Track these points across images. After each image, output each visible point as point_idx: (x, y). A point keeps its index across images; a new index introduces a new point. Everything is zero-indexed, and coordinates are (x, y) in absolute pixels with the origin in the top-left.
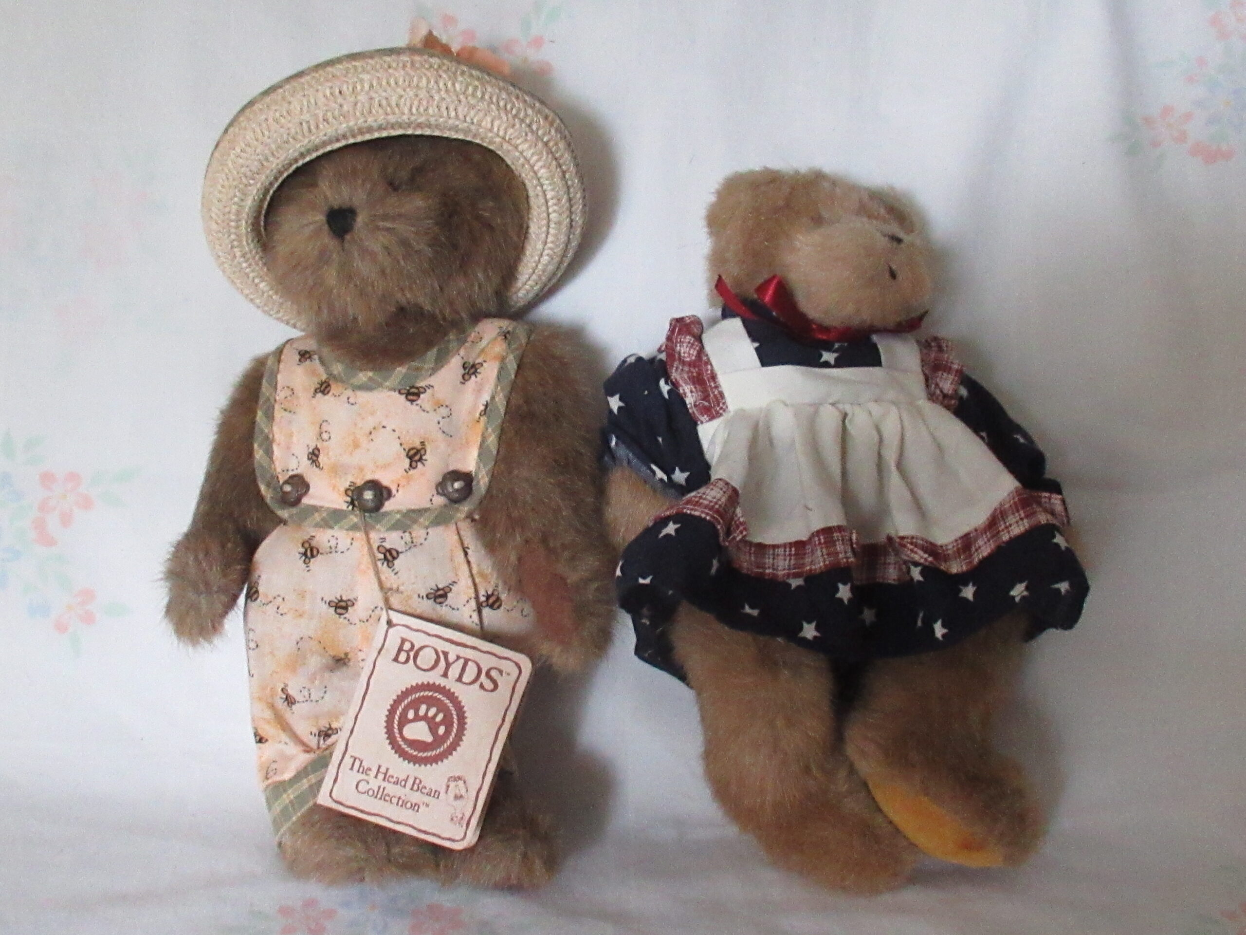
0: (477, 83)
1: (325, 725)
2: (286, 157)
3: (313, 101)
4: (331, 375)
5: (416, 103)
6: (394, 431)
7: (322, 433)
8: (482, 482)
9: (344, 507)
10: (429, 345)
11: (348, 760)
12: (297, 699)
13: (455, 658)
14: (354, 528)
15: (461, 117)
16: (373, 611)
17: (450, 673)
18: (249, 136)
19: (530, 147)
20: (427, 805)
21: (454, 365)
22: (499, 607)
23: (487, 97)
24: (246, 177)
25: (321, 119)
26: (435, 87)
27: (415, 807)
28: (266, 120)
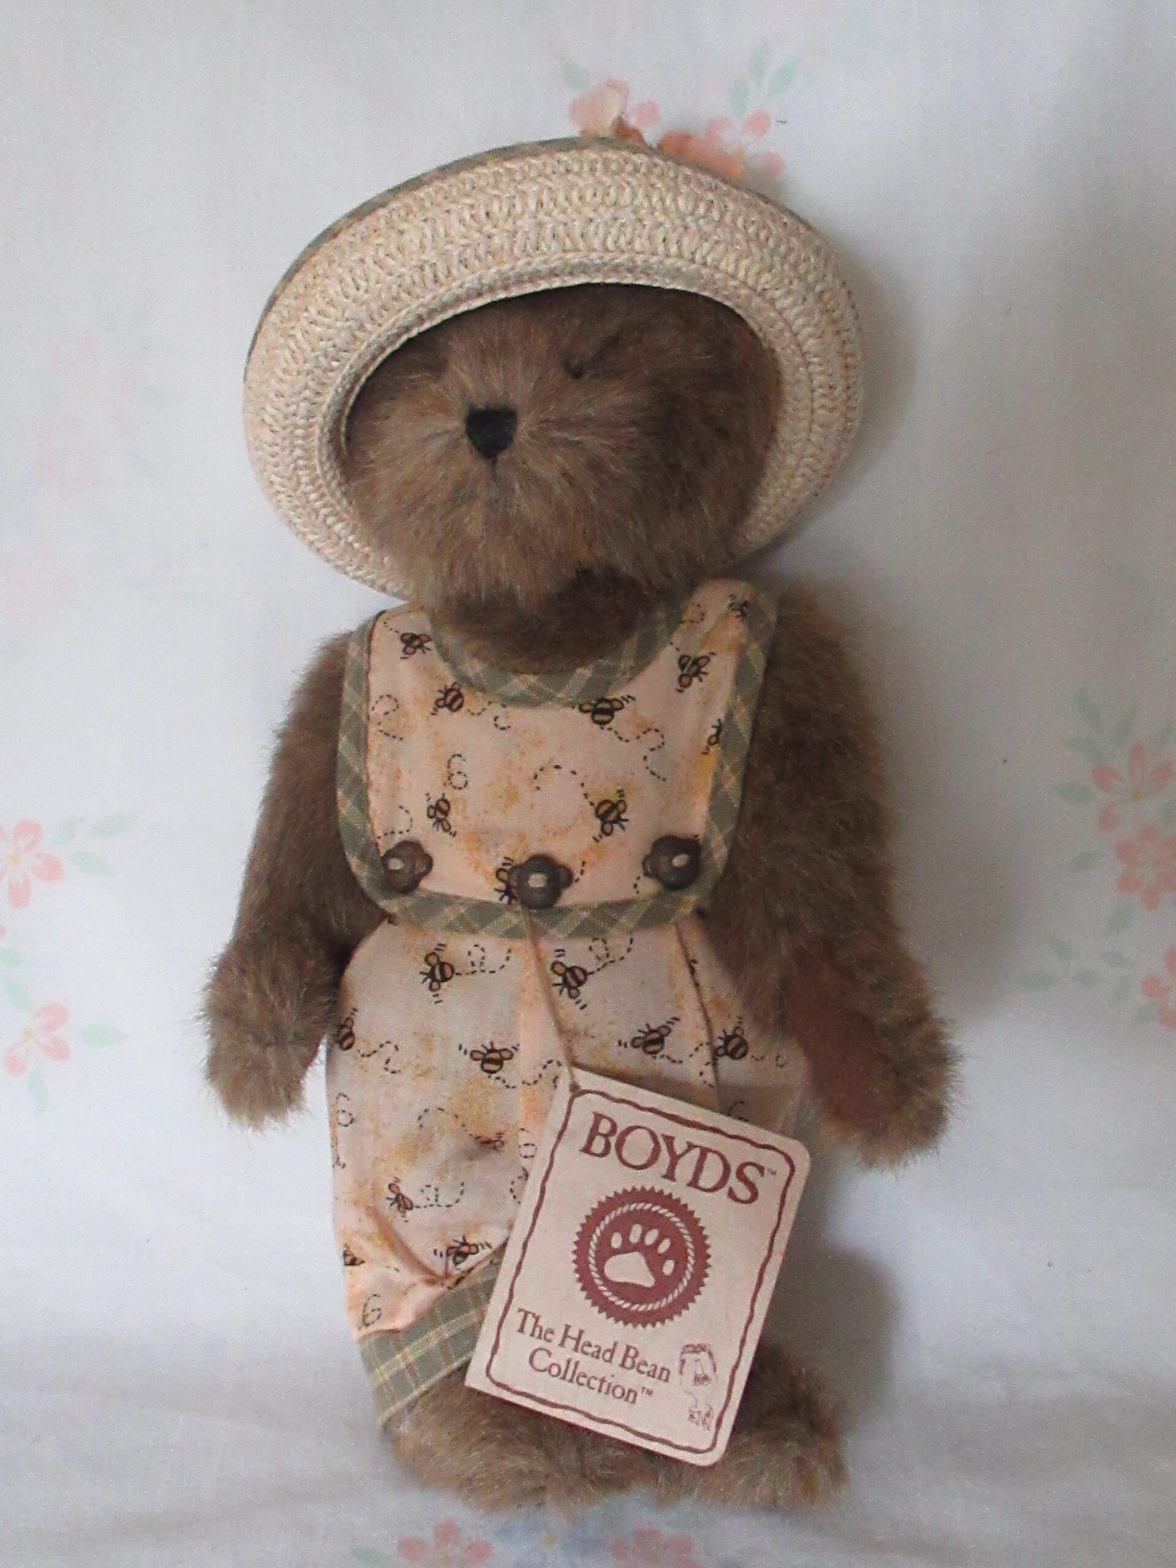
0: (710, 196)
1: (456, 1238)
2: (394, 324)
3: (441, 230)
4: (463, 679)
5: (614, 231)
6: (574, 773)
7: (452, 775)
8: (719, 852)
9: (495, 898)
10: (627, 628)
11: (515, 1319)
12: (416, 1202)
13: (685, 1146)
14: (512, 933)
15: (687, 254)
16: (545, 1067)
17: (678, 1171)
18: (334, 289)
19: (795, 304)
20: (650, 1393)
21: (666, 660)
22: (743, 1055)
23: (728, 219)
24: (326, 356)
25: (455, 261)
26: (646, 204)
27: (629, 1395)
28: (362, 261)
